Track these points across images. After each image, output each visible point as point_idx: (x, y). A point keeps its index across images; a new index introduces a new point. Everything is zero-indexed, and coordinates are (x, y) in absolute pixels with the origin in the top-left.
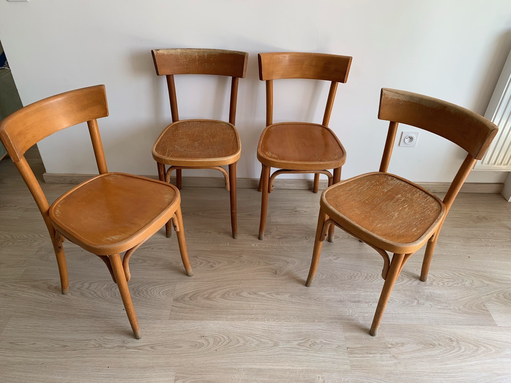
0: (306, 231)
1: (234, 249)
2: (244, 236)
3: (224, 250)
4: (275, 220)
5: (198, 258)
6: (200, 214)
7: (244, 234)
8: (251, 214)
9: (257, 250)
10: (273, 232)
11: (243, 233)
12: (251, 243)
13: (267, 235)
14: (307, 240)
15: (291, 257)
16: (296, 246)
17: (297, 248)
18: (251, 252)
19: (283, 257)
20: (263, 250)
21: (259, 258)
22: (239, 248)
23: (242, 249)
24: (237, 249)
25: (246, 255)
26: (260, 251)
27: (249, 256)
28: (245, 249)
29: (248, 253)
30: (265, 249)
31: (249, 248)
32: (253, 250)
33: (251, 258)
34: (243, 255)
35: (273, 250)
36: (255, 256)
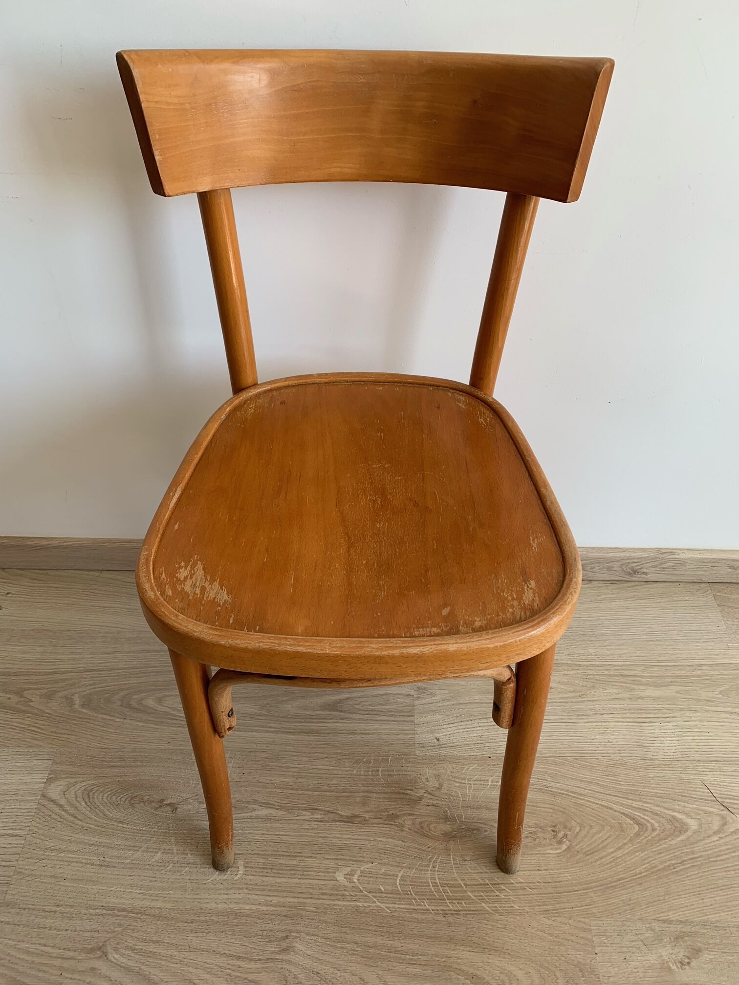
0: (553, 794)
1: (262, 899)
2: (306, 826)
3: (221, 906)
4: (432, 732)
5: (110, 956)
6: (150, 702)
7: (307, 815)
8: (341, 701)
9: (357, 910)
10: (421, 798)
11: (305, 809)
12: (332, 864)
13: (397, 817)
14: (560, 842)
15: (496, 947)
16: (518, 881)
17: (521, 892)
18: (330, 923)
19: (462, 948)
20: (382, 905)
21: (365, 958)
22: (285, 894)
23: (295, 900)
24: (275, 898)
25: (307, 937)
26: (367, 913)
27: (320, 944)
28: (306, 901)
29: (319, 924)
30: (389, 903)
31: (325, 897)
32: (338, 905)
33: (330, 955)
34: (298, 940)
35: (424, 908)
36: (347, 945)
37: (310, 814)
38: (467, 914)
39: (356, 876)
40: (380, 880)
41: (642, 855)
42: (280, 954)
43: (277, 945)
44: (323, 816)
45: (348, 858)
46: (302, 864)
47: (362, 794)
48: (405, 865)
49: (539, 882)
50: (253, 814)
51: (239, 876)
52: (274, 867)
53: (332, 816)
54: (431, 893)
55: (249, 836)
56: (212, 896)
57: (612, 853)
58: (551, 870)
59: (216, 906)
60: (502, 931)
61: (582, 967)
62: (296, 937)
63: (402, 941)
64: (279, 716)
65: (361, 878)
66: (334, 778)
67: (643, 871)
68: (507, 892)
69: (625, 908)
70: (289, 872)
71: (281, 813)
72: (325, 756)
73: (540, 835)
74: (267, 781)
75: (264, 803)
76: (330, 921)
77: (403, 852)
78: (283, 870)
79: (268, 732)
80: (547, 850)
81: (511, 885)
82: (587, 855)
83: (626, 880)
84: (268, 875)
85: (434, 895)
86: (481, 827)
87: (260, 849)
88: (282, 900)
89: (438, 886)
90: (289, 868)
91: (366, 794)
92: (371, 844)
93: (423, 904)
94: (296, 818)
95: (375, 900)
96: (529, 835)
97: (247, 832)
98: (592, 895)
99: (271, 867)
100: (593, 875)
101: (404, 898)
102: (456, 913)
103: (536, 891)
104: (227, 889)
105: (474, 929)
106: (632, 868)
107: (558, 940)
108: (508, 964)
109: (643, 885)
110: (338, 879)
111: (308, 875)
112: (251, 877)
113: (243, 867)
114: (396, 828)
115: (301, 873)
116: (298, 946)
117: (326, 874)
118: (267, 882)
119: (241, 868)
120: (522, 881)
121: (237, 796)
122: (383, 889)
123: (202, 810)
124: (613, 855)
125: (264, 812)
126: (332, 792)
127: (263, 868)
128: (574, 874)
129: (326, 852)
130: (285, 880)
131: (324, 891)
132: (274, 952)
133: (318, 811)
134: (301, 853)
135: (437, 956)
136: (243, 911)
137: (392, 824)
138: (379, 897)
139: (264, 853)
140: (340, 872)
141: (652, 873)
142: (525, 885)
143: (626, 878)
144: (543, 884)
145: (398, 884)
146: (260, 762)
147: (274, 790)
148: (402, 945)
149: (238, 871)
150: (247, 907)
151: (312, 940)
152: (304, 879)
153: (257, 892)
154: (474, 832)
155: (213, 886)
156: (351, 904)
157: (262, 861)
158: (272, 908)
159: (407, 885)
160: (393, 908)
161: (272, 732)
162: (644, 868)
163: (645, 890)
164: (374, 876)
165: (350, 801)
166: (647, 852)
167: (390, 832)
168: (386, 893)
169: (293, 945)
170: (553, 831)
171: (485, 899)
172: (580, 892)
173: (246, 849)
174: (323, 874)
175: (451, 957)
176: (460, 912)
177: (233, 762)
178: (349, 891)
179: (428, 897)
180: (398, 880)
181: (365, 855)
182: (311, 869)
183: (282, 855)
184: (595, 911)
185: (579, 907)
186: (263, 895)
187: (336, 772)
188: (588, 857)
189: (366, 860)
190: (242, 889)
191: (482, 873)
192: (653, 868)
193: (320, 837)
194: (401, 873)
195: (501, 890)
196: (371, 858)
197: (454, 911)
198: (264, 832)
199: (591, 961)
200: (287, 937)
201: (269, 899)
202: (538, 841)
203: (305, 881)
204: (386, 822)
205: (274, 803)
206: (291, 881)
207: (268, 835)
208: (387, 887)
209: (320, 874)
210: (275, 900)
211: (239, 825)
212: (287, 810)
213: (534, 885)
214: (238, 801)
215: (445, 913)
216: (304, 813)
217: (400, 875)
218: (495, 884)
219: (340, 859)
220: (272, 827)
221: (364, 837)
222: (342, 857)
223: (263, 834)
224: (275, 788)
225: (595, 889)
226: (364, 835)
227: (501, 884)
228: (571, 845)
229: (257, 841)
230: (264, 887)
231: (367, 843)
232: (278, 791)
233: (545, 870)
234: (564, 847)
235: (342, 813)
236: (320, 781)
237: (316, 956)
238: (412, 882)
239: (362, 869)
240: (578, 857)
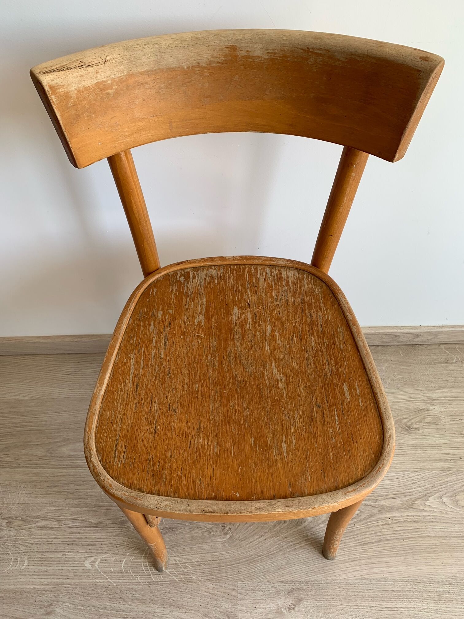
1: (37, 581)
2: (69, 531)
3: (12, 587)
7: (70, 524)
9: (96, 585)
11: (69, 520)
12: (83, 556)
14: (226, 534)
15: (178, 604)
16: (197, 561)
17: (198, 568)
18: (79, 594)
19: (157, 606)
20: (111, 581)
21: (97, 615)
22: (52, 577)
23: (58, 581)
24: (46, 580)
25: (64, 604)
26: (102, 586)
27: (71, 608)
28: (64, 581)
29: (72, 595)
30: (116, 580)
31: (77, 577)
32: (84, 582)
33: (76, 615)
34: (57, 606)
35: (137, 581)
36: (88, 608)
37: (72, 523)
38: (163, 584)
39: (97, 563)
40: (112, 565)
41: (275, 539)
42: (46, 616)
43: (44, 610)
44: (80, 524)
45: (93, 551)
46: (64, 557)
47: (105, 508)
48: (128, 554)
49: (210, 561)
50: (37, 524)
51: (24, 567)
52: (47, 560)
53: (85, 524)
54: (143, 572)
55: (32, 540)
56: (7, 581)
57: (257, 539)
58: (218, 552)
59: (8, 587)
60: (183, 594)
61: (229, 614)
62: (56, 604)
63: (121, 603)
64: (57, 457)
65: (100, 564)
66: (89, 497)
67: (274, 550)
68: (190, 568)
69: (260, 574)
70: (56, 562)
71: (54, 523)
72: (85, 482)
73: (214, 529)
74: (46, 502)
75: (44, 517)
76: (79, 593)
77: (127, 545)
78: (52, 561)
79: (50, 468)
80: (218, 539)
81: (193, 564)
82: (242, 541)
83: (263, 556)
84: (42, 565)
85: (144, 572)
86: (178, 526)
87: (38, 548)
88: (49, 581)
89: (147, 567)
90: (56, 560)
91: (108, 507)
92: (109, 541)
93: (136, 578)
94: (63, 526)
95: (107, 578)
96: (208, 530)
97: (32, 537)
98: (241, 567)
99: (44, 560)
100: (243, 554)
101: (125, 576)
102: (157, 583)
103: (207, 567)
104: (16, 576)
105: (166, 593)
106: (268, 548)
107: (217, 597)
108: (184, 615)
109: (273, 559)
110: (86, 565)
111: (68, 564)
112: (32, 567)
113: (27, 561)
114: (125, 529)
115: (63, 563)
116: (58, 610)
117: (79, 563)
118: (42, 569)
119: (26, 562)
120: (199, 560)
121: (26, 513)
122: (113, 571)
123: (4, 524)
124: (257, 540)
125: (43, 523)
126: (87, 507)
127: (40, 561)
128: (232, 554)
129: (80, 548)
130: (53, 568)
131: (76, 574)
132: (42, 615)
133: (77, 521)
134: (64, 549)
135: (142, 612)
136: (25, 589)
137: (123, 527)
138: (110, 575)
139: (41, 550)
140: (88, 561)
141: (280, 550)
142: (201, 563)
143: (263, 555)
144: (212, 561)
145: (123, 566)
146: (43, 490)
147: (50, 508)
148: (121, 606)
149: (24, 563)
150: (28, 587)
151: (66, 605)
152: (64, 566)
153: (35, 577)
154: (174, 529)
155: (7, 574)
156: (92, 581)
157: (39, 556)
158: (43, 587)
159: (128, 567)
160: (118, 582)
161: (52, 468)
162: (275, 548)
163: (274, 562)
164: (108, 562)
165: (98, 512)
166: (278, 537)
167: (121, 533)
168: (114, 573)
169: (54, 609)
170: (223, 526)
171: (175, 573)
172: (234, 566)
173: (30, 548)
174: (76, 563)
175: (150, 612)
176: (159, 583)
177: (25, 490)
178: (92, 573)
179: (140, 574)
180: (123, 564)
181: (104, 548)
182: (70, 560)
183: (52, 552)
184: (241, 577)
185: (233, 575)
186: (38, 579)
187: (91, 493)
188: (242, 543)
189: (104, 552)
190: (25, 575)
191: (175, 556)
192: (281, 547)
193: (77, 538)
194: (125, 559)
195: (185, 567)
196: (107, 551)
197: (156, 582)
198: (42, 537)
199: (235, 610)
200: (51, 605)
201: (42, 580)
202: (212, 533)
203: (65, 568)
204: (119, 526)
205: (50, 517)
206: (56, 568)
207: (45, 538)
208: (116, 569)
209: (75, 563)
210: (46, 581)
211: (27, 533)
212: (57, 521)
213: (207, 562)
214: (27, 517)
215: (149, 584)
216: (68, 522)
217: (124, 561)
218: (182, 563)
219: (88, 552)
220: (47, 534)
221: (104, 537)
222: (90, 551)
223: (42, 538)
224: (51, 506)
225: (243, 563)
226: (104, 536)
227: (186, 563)
228: (232, 535)
229: (37, 543)
230: (39, 573)
231: (105, 540)
232: (53, 508)
233: (215, 552)
234: (228, 536)
235: (92, 521)
236: (80, 500)
237: (67, 616)
238: (131, 565)
239: (101, 558)
240: (235, 543)
